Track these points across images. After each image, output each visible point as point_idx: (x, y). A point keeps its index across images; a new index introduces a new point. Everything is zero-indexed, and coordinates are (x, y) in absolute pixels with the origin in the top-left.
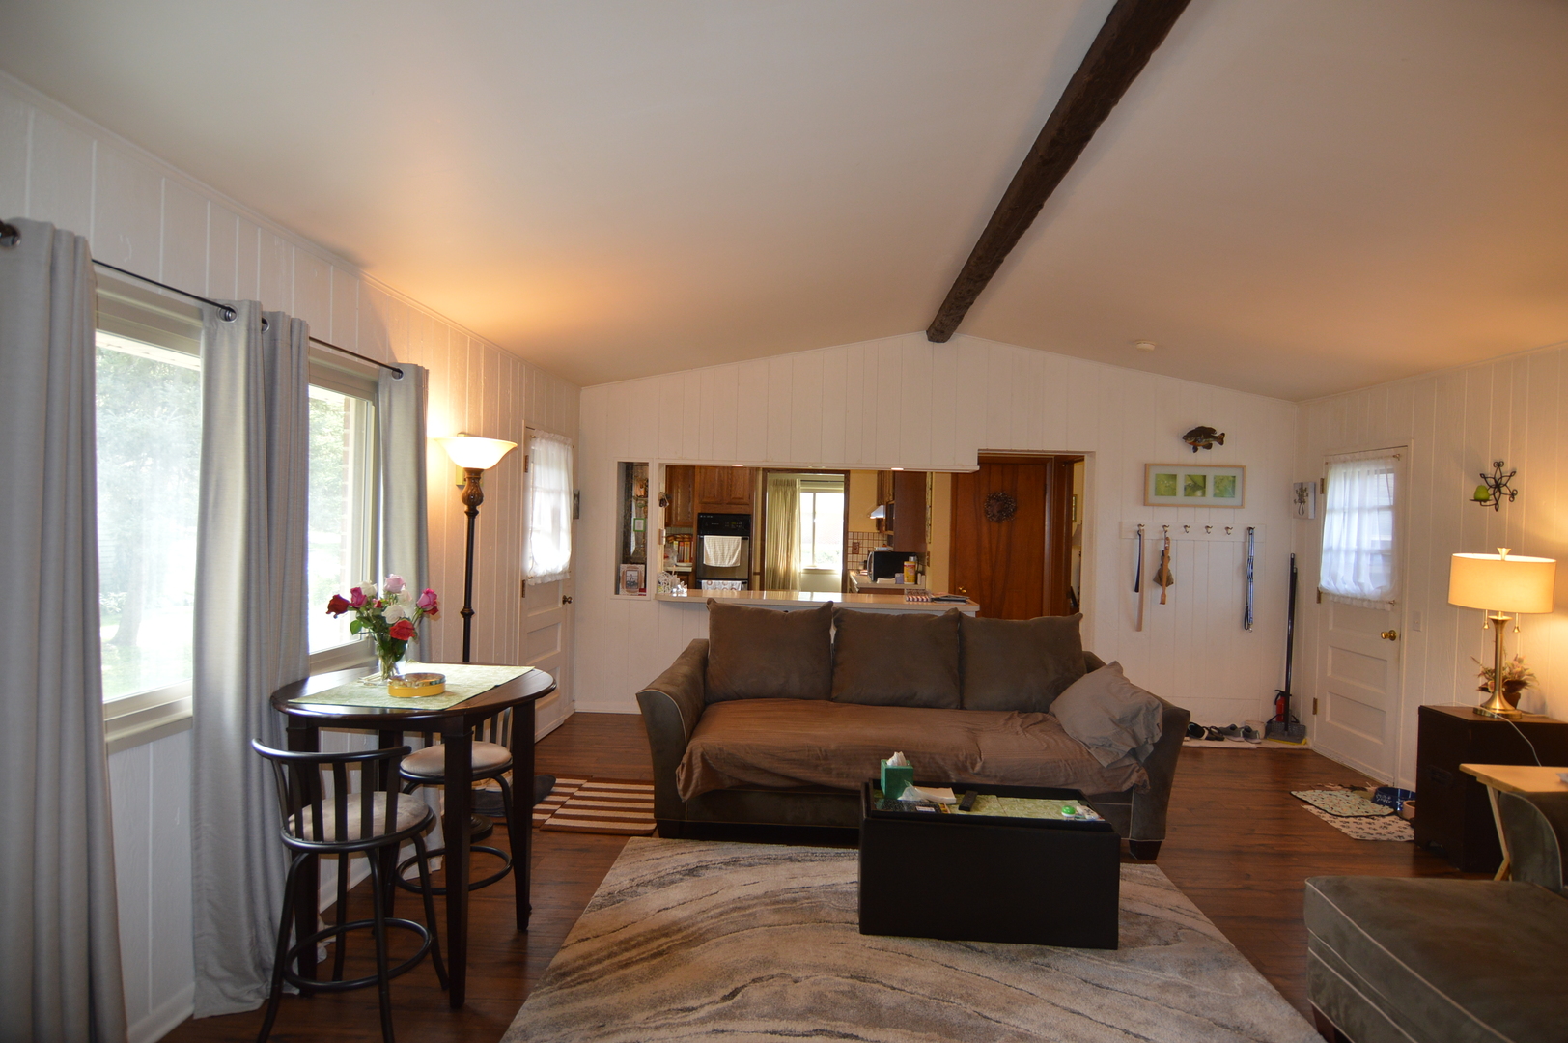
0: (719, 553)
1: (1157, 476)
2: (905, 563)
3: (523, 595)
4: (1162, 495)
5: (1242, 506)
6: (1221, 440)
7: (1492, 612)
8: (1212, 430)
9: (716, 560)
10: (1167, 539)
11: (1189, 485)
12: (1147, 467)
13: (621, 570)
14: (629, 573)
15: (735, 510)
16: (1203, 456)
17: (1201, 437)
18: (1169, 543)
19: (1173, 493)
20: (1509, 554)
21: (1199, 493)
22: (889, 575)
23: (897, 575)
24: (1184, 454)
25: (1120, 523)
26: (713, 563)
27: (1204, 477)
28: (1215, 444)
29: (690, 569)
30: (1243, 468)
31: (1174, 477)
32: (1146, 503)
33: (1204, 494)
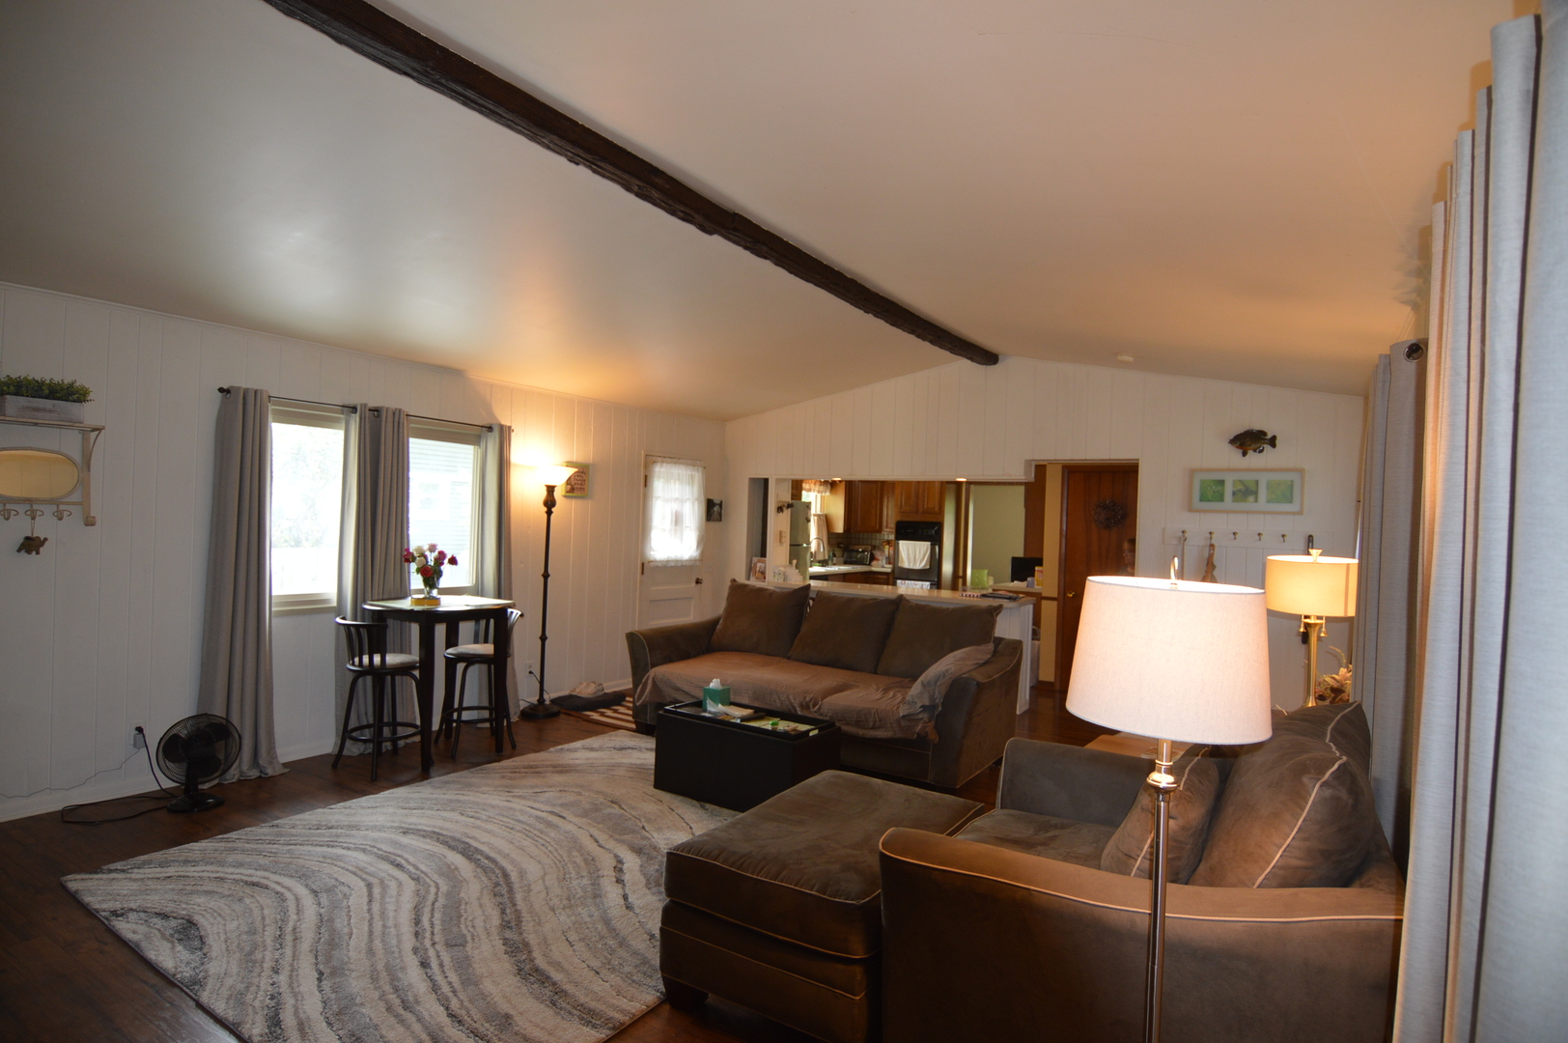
0: (912, 557)
1: (1203, 482)
2: (1037, 568)
3: (643, 573)
4: (1209, 501)
5: (1300, 513)
6: (1273, 442)
7: (1306, 617)
8: (1264, 433)
9: (909, 562)
10: (1212, 546)
11: (1240, 491)
12: (1193, 472)
13: (753, 562)
14: (759, 565)
15: (930, 519)
16: (1254, 459)
17: (1250, 440)
18: (1214, 550)
19: (1221, 498)
20: (1321, 555)
21: (1251, 498)
22: (1023, 579)
23: (1029, 579)
24: (1233, 457)
25: (1164, 529)
26: (906, 565)
27: (1257, 482)
28: (1267, 447)
29: (889, 570)
30: (1301, 471)
31: (1222, 482)
32: (1191, 509)
33: (1256, 501)
